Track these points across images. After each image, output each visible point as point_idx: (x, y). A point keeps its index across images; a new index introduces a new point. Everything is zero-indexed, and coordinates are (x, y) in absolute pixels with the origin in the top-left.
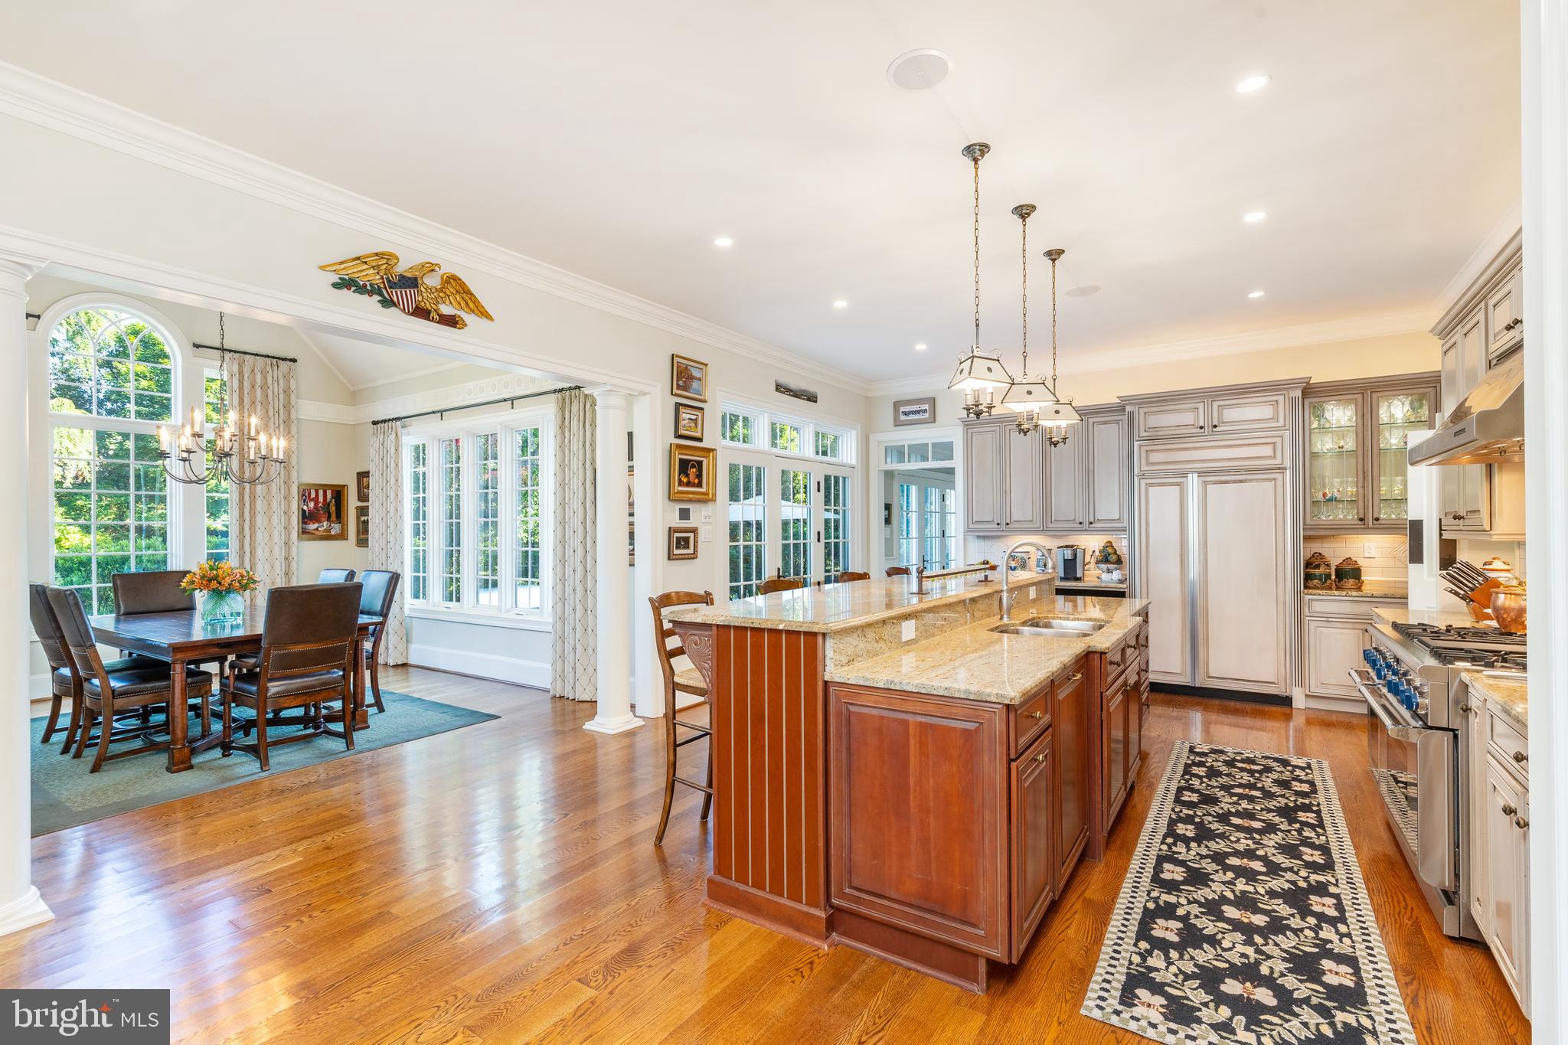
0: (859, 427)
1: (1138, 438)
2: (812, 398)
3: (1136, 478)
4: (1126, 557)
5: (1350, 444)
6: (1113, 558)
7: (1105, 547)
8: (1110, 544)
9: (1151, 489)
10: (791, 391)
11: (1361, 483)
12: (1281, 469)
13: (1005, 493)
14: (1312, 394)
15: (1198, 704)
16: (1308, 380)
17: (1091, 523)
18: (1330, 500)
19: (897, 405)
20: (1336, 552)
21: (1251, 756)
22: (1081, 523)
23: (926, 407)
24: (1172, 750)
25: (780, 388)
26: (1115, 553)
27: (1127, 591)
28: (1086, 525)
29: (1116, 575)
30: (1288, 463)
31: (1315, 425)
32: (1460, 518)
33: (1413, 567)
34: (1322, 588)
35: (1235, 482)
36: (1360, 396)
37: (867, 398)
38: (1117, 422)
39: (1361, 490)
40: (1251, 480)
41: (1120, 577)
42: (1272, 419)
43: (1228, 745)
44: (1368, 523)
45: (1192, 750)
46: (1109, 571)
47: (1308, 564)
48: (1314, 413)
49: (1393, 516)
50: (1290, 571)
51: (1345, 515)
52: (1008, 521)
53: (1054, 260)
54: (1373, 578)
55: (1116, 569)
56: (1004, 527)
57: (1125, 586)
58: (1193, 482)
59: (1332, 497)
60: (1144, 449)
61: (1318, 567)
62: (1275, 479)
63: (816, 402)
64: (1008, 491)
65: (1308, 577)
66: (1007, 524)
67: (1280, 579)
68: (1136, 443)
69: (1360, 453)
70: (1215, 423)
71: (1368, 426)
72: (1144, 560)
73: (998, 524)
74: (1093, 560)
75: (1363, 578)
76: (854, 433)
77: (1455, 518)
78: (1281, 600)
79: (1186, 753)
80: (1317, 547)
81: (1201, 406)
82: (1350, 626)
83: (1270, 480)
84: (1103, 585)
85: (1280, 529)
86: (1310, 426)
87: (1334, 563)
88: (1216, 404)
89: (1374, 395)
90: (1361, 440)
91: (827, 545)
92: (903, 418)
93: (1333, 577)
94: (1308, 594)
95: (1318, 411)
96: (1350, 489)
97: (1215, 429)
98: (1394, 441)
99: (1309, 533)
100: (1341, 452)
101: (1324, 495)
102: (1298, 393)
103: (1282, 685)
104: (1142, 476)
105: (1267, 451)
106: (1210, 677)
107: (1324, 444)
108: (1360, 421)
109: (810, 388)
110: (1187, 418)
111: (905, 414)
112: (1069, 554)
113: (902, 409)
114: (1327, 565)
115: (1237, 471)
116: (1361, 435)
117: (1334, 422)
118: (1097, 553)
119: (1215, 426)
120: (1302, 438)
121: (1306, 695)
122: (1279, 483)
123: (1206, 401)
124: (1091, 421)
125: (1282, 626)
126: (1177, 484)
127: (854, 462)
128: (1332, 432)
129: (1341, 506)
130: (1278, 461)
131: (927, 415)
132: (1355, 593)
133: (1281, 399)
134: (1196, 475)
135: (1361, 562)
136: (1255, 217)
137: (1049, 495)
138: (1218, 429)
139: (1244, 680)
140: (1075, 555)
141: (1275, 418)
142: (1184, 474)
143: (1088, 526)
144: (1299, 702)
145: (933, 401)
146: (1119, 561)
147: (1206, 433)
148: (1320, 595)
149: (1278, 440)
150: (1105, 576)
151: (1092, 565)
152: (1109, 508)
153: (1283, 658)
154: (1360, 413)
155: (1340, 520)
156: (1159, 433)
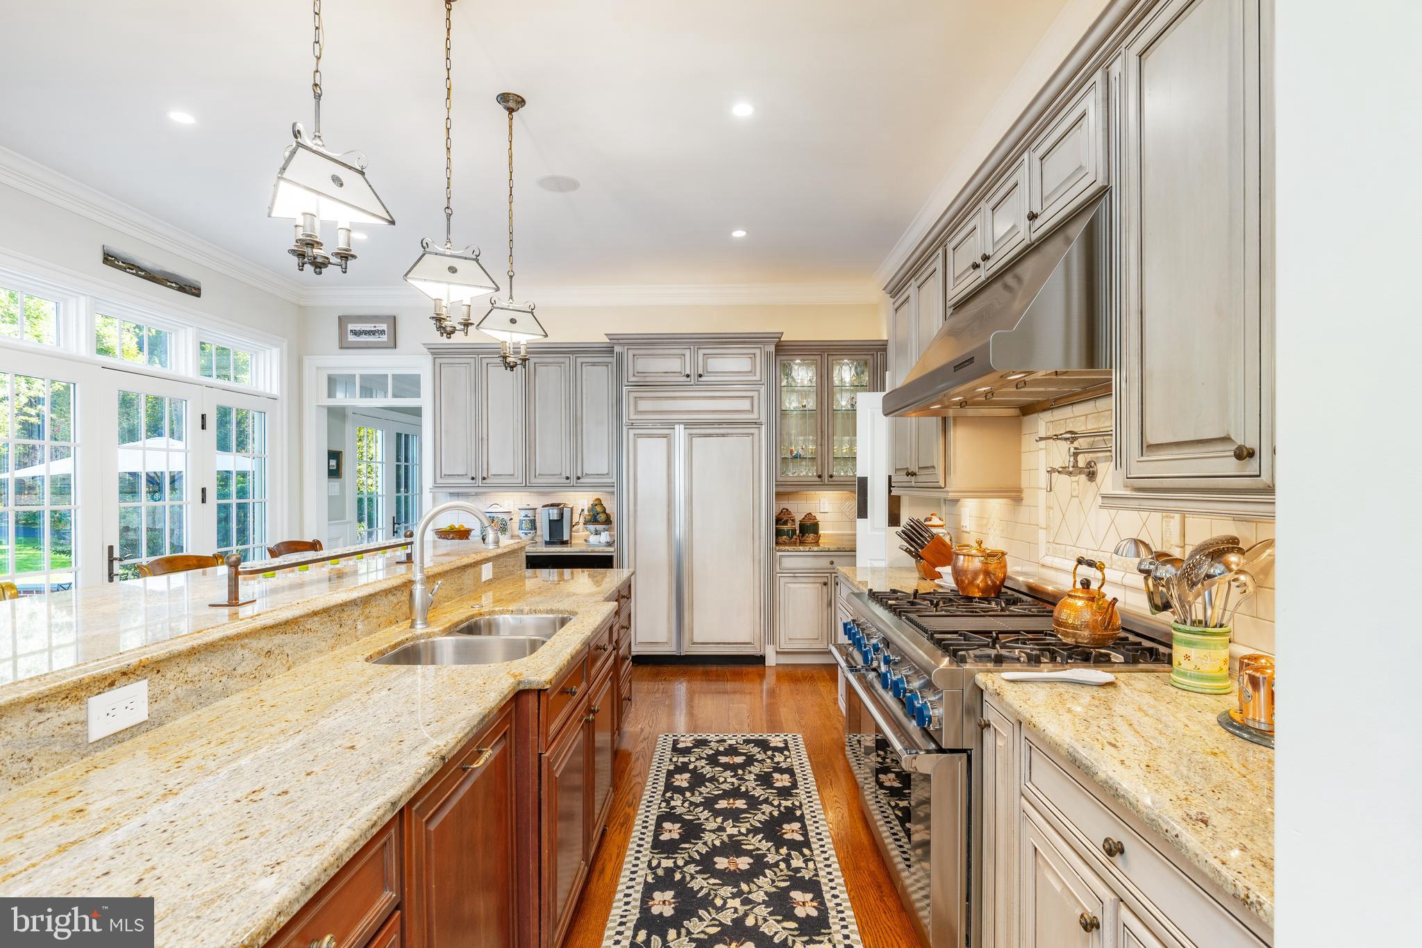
0: (285, 345)
1: (626, 383)
2: (192, 289)
3: (624, 428)
4: (614, 518)
5: (811, 403)
6: (602, 517)
7: (594, 505)
8: (599, 502)
9: (639, 440)
10: (139, 268)
11: (819, 443)
12: (757, 424)
13: (481, 441)
14: (784, 351)
15: (684, 674)
16: (780, 335)
17: (578, 478)
18: (796, 457)
19: (343, 321)
20: (799, 509)
21: (733, 742)
22: (567, 478)
23: (384, 327)
24: (654, 751)
25: (109, 258)
26: (604, 511)
27: (615, 554)
28: (573, 481)
29: (604, 537)
30: (763, 419)
31: (784, 383)
32: (913, 474)
33: (860, 522)
34: (790, 544)
35: (718, 435)
36: (819, 357)
37: (300, 307)
38: (606, 364)
39: (819, 447)
40: (732, 434)
41: (608, 539)
42: (750, 372)
43: (709, 730)
44: (825, 481)
45: (675, 749)
46: (597, 533)
47: (778, 521)
48: (784, 371)
49: (842, 474)
50: (764, 528)
51: (805, 472)
52: (485, 475)
53: (511, 111)
54: (828, 530)
55: (605, 530)
56: (479, 482)
57: (611, 549)
58: (680, 432)
59: (797, 454)
60: (633, 395)
61: (785, 523)
62: (752, 434)
63: (198, 295)
64: (485, 436)
65: (779, 533)
66: (484, 479)
67: (757, 536)
68: (624, 388)
69: (819, 411)
70: (700, 372)
71: (825, 388)
72: (631, 519)
73: (473, 479)
74: (582, 520)
75: (820, 532)
76: (276, 352)
77: (908, 474)
78: (757, 558)
79: (668, 754)
80: (785, 504)
81: (687, 353)
82: (812, 580)
83: (748, 435)
84: (590, 549)
85: (756, 485)
86: (781, 383)
87: (799, 517)
88: (701, 352)
89: (830, 358)
90: (819, 400)
91: (223, 509)
92: (352, 338)
93: (798, 532)
94: (778, 551)
95: (786, 370)
96: (811, 447)
97: (700, 379)
98: (844, 403)
99: (781, 489)
100: (804, 411)
101: (792, 452)
102: (772, 348)
103: (757, 644)
104: (632, 426)
105: (745, 405)
106: (694, 643)
107: (792, 403)
108: (819, 381)
109: (188, 273)
110: (674, 365)
111: (355, 333)
112: (554, 514)
113: (351, 327)
114: (793, 520)
115: (720, 423)
116: (820, 395)
117: (799, 381)
118: (586, 512)
119: (700, 376)
120: (775, 395)
121: (777, 652)
122: (756, 437)
123: (692, 347)
124: (579, 360)
125: (757, 584)
126: (665, 436)
127: (275, 391)
128: (797, 392)
129: (804, 463)
130: (755, 416)
131: (384, 338)
132: (816, 548)
133: (758, 352)
134: (682, 427)
135: (819, 517)
136: (743, 110)
137: (533, 445)
138: (703, 379)
139: (725, 643)
140: (562, 515)
141: (752, 372)
142: (671, 425)
143: (575, 481)
144: (771, 660)
145: (393, 321)
146: (608, 521)
147: (692, 383)
148: (788, 551)
149: (755, 394)
150: (593, 539)
151: (581, 526)
152: (597, 461)
153: (758, 617)
154: (819, 373)
155: (804, 476)
156: (648, 379)
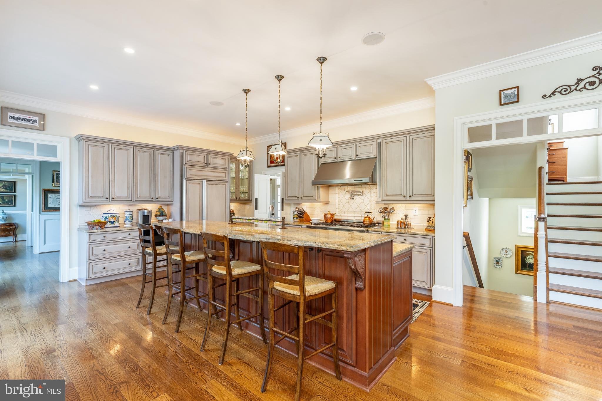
1: (185, 164)
3: (184, 180)
7: (159, 209)
8: (161, 208)
9: (190, 185)
11: (236, 187)
12: (226, 181)
17: (157, 198)
19: (3, 110)
22: (152, 198)
23: (37, 119)
26: (164, 211)
30: (228, 180)
32: (301, 198)
35: (215, 184)
36: (236, 161)
38: (169, 155)
40: (220, 184)
56: (109, 200)
58: (204, 182)
64: (113, 180)
68: (184, 166)
69: (236, 178)
70: (210, 163)
71: (238, 171)
73: (107, 198)
77: (297, 198)
81: (205, 156)
88: (210, 156)
89: (239, 162)
90: (236, 174)
92: (11, 120)
97: (210, 165)
98: (240, 176)
102: (230, 158)
104: (187, 180)
105: (223, 175)
110: (201, 159)
111: (13, 118)
112: (146, 213)
113: (11, 114)
115: (216, 181)
120: (230, 172)
122: (226, 186)
123: (207, 154)
124: (157, 152)
126: (199, 184)
131: (37, 125)
133: (226, 158)
137: (136, 184)
141: (225, 165)
142: (201, 180)
143: (156, 200)
145: (42, 117)
147: (207, 166)
149: (226, 172)
154: (236, 166)
156: (192, 163)
